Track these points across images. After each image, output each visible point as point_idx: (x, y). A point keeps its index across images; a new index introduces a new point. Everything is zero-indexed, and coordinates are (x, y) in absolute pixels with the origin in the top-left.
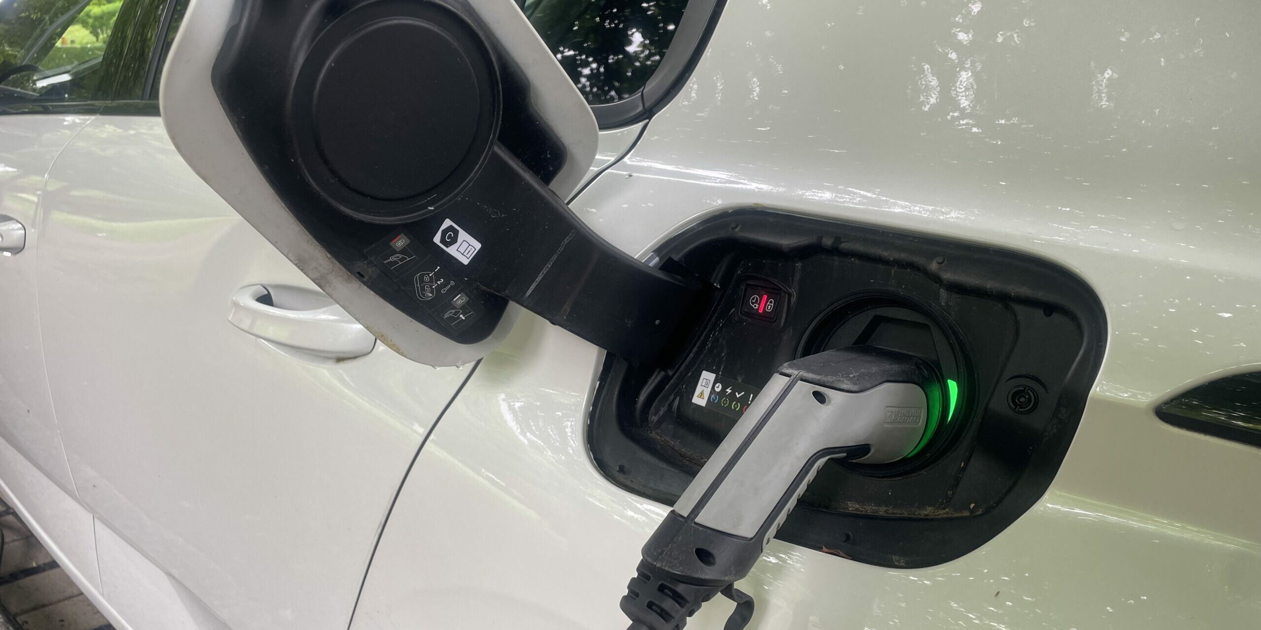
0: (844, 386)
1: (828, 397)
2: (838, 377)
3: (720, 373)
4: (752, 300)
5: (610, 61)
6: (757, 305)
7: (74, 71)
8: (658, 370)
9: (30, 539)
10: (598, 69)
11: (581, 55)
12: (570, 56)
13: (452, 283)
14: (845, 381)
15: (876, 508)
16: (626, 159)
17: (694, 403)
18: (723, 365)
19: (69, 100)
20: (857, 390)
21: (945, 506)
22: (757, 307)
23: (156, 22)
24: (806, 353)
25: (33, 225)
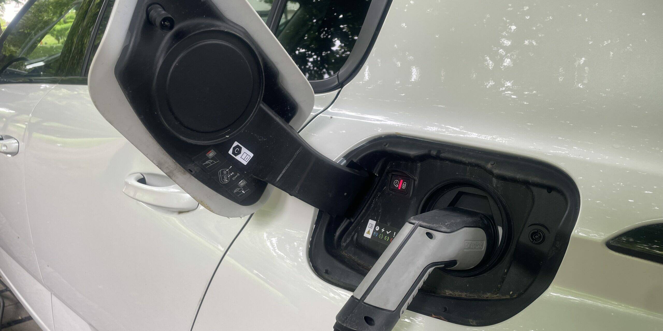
0: (443, 230)
1: (434, 235)
2: (439, 224)
3: (378, 221)
4: (395, 182)
5: (323, 54)
6: (398, 185)
7: (47, 60)
8: (346, 218)
9: (18, 304)
10: (317, 58)
11: (308, 52)
12: (303, 52)
13: (238, 174)
14: (443, 227)
15: (461, 293)
16: (329, 109)
17: (365, 237)
18: (380, 217)
19: (44, 75)
20: (450, 231)
21: (497, 292)
22: (397, 186)
23: (89, 35)
24: (423, 211)
25: (23, 141)
